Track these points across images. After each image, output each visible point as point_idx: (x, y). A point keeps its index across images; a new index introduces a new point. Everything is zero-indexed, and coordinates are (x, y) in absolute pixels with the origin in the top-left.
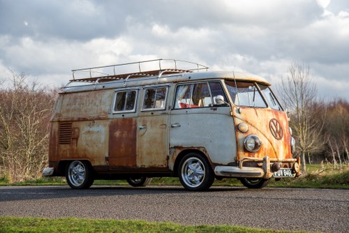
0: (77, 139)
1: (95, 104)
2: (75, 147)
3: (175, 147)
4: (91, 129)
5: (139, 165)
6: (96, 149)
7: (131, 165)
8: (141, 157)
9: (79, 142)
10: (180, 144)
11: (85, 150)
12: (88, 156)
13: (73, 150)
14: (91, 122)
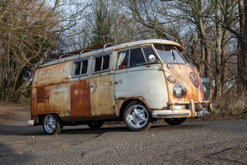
0: (48, 98)
1: (60, 72)
2: (47, 105)
3: (120, 99)
4: (58, 91)
5: (93, 114)
6: (61, 105)
7: (87, 115)
8: (94, 108)
9: (50, 100)
10: (123, 96)
11: (54, 106)
12: (57, 110)
13: (46, 106)
14: (58, 85)
